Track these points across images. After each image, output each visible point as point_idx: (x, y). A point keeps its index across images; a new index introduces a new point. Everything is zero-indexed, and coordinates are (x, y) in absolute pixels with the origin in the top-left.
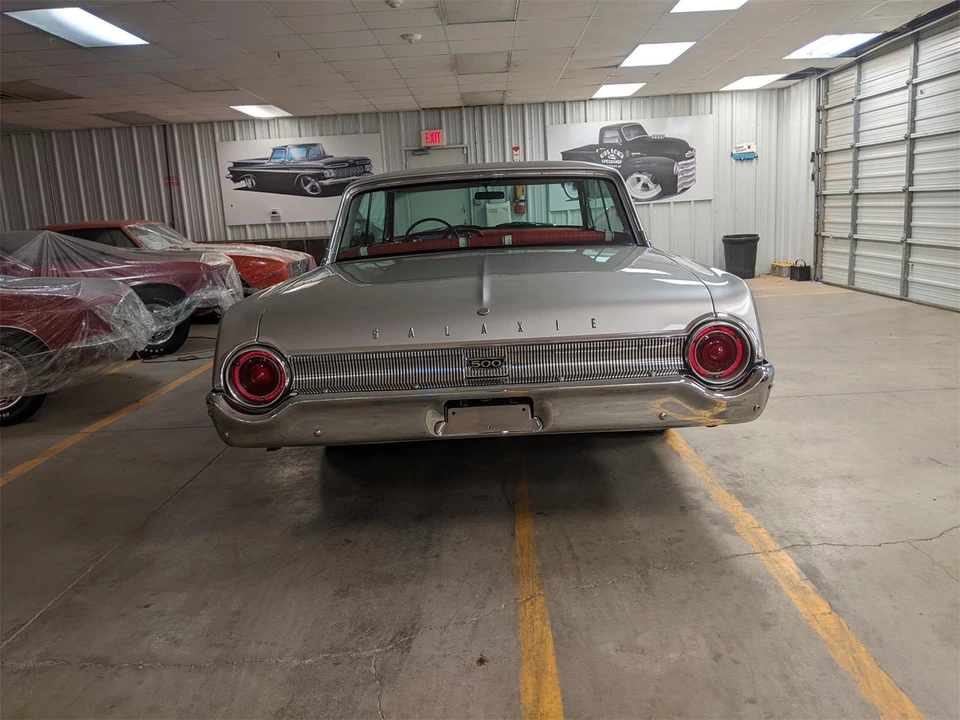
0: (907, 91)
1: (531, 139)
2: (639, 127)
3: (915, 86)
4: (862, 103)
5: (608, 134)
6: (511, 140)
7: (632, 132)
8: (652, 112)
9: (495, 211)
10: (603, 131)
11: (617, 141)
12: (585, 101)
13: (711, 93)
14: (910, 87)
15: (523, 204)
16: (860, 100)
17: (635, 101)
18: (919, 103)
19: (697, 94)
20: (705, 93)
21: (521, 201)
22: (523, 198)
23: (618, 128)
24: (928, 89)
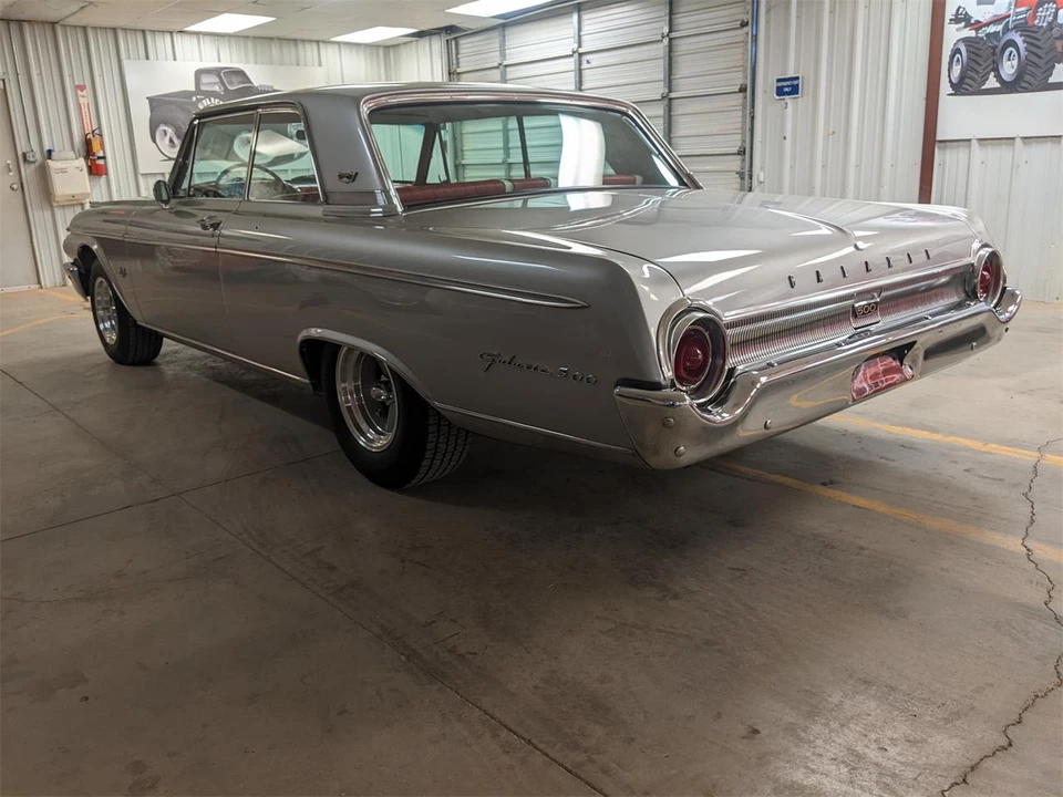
0: (572, 59)
1: (102, 75)
2: (240, 73)
3: (581, 55)
4: (508, 69)
5: (205, 79)
6: (72, 75)
7: (235, 79)
8: (256, 55)
9: (63, 171)
10: (199, 73)
11: (217, 88)
12: (171, 33)
13: (318, 42)
14: (576, 55)
15: (101, 162)
16: (506, 66)
17: (233, 40)
18: (585, 73)
19: (303, 41)
20: (311, 41)
21: (99, 158)
22: (101, 154)
23: (216, 72)
24: (595, 59)
